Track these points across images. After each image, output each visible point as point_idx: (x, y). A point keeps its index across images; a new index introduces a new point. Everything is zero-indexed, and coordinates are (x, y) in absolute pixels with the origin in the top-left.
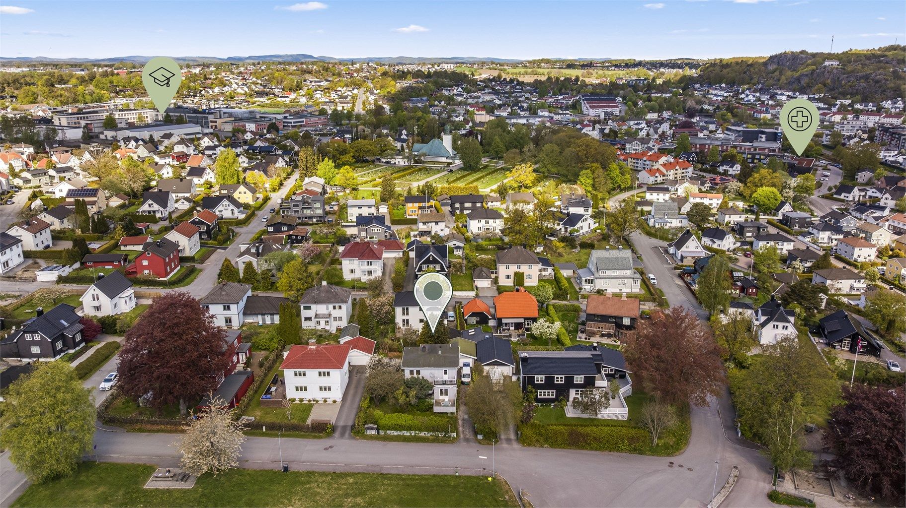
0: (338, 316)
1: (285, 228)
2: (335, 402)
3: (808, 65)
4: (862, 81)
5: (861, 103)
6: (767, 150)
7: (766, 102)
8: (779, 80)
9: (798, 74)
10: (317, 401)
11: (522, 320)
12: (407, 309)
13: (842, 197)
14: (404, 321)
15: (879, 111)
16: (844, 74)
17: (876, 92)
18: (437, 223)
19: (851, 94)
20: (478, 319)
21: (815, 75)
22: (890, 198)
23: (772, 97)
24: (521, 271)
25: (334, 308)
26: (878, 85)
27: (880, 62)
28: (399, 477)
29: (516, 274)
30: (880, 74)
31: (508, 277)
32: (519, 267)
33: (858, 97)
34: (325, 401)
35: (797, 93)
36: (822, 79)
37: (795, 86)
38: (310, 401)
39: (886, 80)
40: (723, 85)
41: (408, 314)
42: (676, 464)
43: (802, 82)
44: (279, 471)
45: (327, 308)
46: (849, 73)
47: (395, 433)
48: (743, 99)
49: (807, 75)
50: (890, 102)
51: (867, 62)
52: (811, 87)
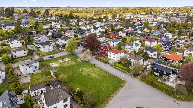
1: (144, 35)
11: (174, 61)
20: (165, 59)
28: (109, 73)
32: (191, 52)
42: (177, 102)
44: (93, 65)
47: (118, 68)
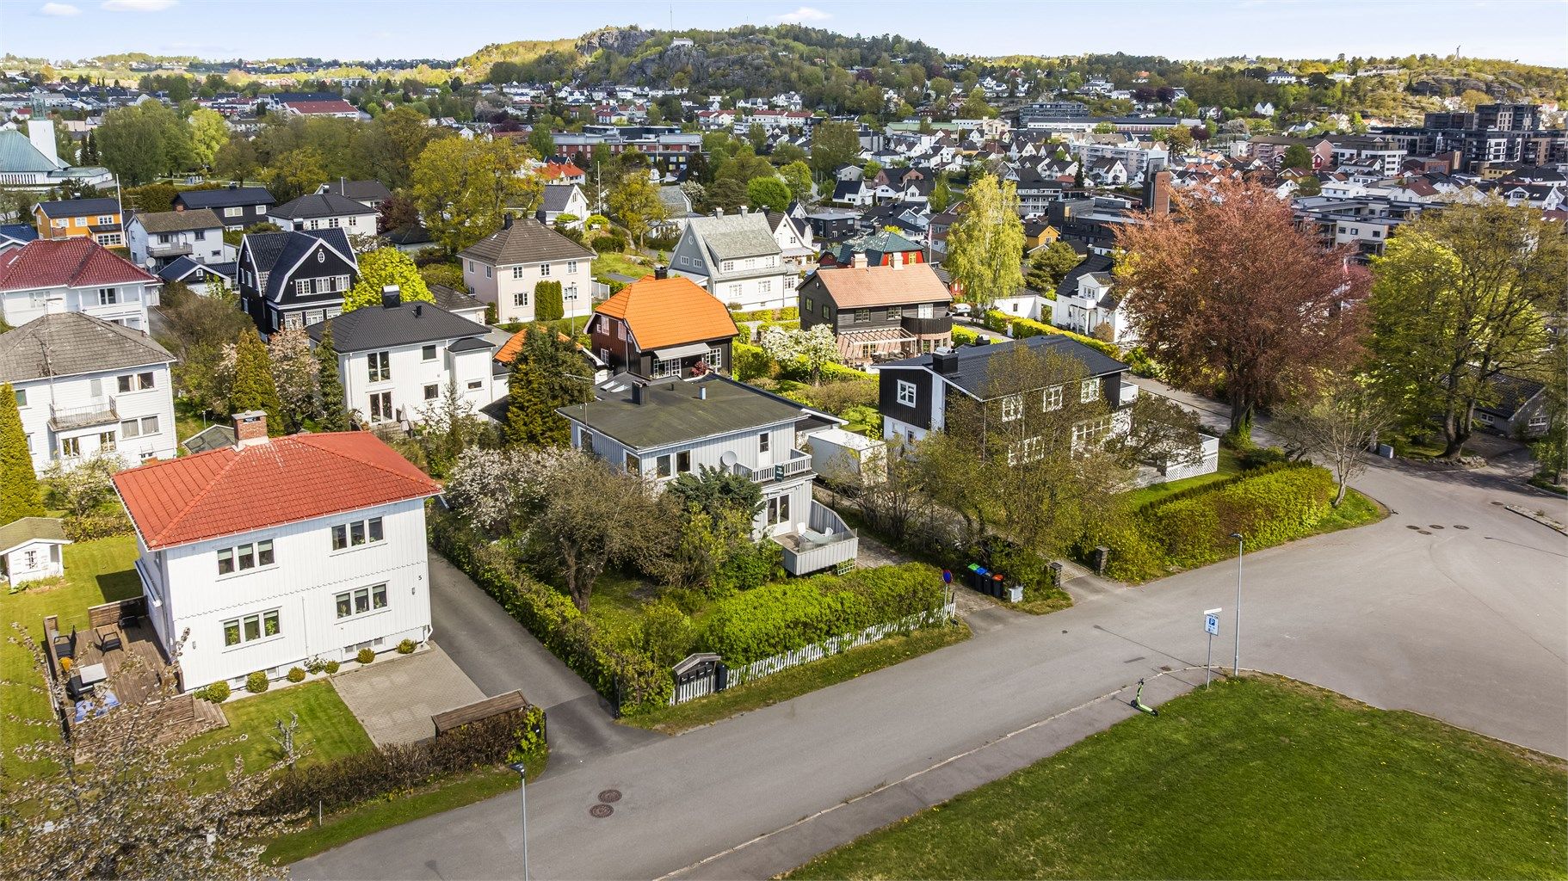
0: (138, 413)
2: (407, 648)
3: (648, 46)
4: (737, 67)
5: (746, 99)
6: (684, 147)
7: (604, 102)
8: (608, 71)
9: (638, 60)
10: (332, 667)
11: (704, 349)
12: (385, 356)
13: (846, 201)
14: (374, 399)
15: (773, 108)
16: (708, 57)
17: (760, 84)
18: (199, 234)
19: (726, 88)
21: (667, 60)
22: (917, 192)
23: (611, 94)
24: (551, 279)
25: (124, 385)
26: (759, 73)
27: (750, 41)
29: (541, 288)
30: (758, 58)
31: (521, 299)
32: (545, 270)
33: (740, 91)
34: (366, 657)
35: (647, 89)
36: (679, 66)
37: (637, 78)
38: (295, 675)
39: (769, 66)
40: (515, 83)
41: (386, 376)
43: (649, 72)
45: (97, 392)
46: (714, 55)
48: (565, 99)
49: (653, 60)
50: (783, 97)
51: (733, 41)
52: (665, 78)
